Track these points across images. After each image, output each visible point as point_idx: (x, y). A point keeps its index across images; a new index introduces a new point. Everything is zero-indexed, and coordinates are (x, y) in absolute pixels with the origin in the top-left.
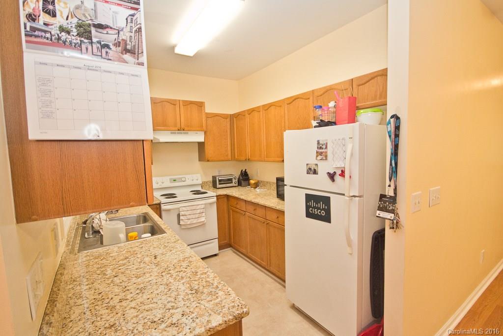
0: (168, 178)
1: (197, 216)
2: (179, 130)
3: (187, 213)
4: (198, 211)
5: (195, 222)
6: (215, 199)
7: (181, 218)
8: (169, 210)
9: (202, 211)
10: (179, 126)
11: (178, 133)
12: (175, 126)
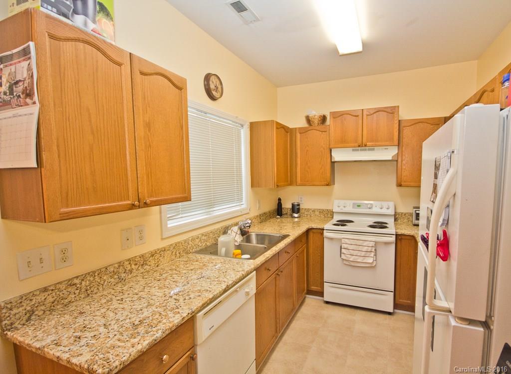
0: (352, 202)
1: (363, 254)
2: (359, 146)
3: (351, 247)
4: (365, 249)
5: (359, 261)
6: (393, 239)
7: (343, 251)
8: (331, 239)
9: (370, 249)
10: (360, 142)
11: (361, 150)
12: (356, 142)
